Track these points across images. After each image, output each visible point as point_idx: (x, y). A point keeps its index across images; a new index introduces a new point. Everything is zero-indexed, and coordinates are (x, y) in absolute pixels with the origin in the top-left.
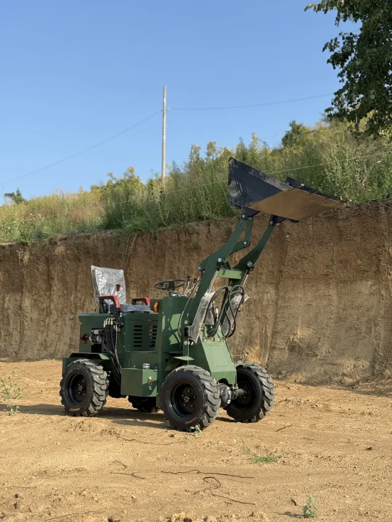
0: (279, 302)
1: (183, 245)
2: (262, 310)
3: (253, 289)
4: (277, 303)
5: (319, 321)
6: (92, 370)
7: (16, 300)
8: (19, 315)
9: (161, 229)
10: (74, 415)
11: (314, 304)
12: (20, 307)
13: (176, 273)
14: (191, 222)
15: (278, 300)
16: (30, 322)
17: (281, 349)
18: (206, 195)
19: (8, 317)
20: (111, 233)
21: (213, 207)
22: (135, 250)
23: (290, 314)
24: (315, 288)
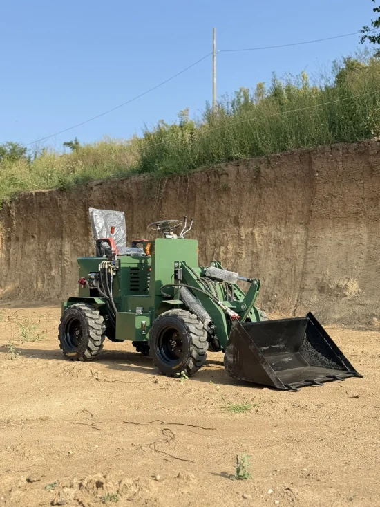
0: (309, 243)
1: (213, 186)
2: (291, 251)
3: (283, 230)
4: (306, 244)
5: (349, 261)
6: (87, 314)
7: (57, 245)
8: (60, 260)
9: (192, 171)
10: (72, 359)
11: (344, 244)
12: (61, 252)
13: (206, 215)
14: (220, 163)
15: (307, 240)
16: (70, 266)
17: (310, 290)
18: (234, 134)
19: (50, 262)
20: (144, 177)
21: (242, 147)
22: (166, 193)
23: (320, 254)
24: (345, 227)
